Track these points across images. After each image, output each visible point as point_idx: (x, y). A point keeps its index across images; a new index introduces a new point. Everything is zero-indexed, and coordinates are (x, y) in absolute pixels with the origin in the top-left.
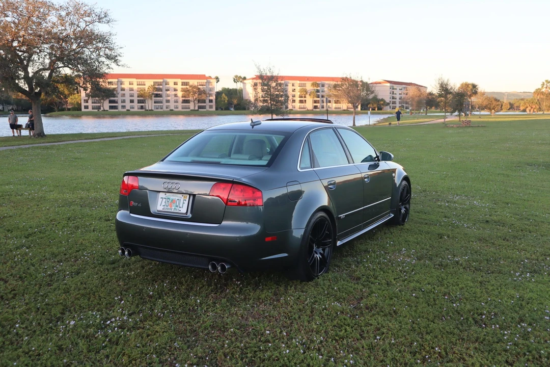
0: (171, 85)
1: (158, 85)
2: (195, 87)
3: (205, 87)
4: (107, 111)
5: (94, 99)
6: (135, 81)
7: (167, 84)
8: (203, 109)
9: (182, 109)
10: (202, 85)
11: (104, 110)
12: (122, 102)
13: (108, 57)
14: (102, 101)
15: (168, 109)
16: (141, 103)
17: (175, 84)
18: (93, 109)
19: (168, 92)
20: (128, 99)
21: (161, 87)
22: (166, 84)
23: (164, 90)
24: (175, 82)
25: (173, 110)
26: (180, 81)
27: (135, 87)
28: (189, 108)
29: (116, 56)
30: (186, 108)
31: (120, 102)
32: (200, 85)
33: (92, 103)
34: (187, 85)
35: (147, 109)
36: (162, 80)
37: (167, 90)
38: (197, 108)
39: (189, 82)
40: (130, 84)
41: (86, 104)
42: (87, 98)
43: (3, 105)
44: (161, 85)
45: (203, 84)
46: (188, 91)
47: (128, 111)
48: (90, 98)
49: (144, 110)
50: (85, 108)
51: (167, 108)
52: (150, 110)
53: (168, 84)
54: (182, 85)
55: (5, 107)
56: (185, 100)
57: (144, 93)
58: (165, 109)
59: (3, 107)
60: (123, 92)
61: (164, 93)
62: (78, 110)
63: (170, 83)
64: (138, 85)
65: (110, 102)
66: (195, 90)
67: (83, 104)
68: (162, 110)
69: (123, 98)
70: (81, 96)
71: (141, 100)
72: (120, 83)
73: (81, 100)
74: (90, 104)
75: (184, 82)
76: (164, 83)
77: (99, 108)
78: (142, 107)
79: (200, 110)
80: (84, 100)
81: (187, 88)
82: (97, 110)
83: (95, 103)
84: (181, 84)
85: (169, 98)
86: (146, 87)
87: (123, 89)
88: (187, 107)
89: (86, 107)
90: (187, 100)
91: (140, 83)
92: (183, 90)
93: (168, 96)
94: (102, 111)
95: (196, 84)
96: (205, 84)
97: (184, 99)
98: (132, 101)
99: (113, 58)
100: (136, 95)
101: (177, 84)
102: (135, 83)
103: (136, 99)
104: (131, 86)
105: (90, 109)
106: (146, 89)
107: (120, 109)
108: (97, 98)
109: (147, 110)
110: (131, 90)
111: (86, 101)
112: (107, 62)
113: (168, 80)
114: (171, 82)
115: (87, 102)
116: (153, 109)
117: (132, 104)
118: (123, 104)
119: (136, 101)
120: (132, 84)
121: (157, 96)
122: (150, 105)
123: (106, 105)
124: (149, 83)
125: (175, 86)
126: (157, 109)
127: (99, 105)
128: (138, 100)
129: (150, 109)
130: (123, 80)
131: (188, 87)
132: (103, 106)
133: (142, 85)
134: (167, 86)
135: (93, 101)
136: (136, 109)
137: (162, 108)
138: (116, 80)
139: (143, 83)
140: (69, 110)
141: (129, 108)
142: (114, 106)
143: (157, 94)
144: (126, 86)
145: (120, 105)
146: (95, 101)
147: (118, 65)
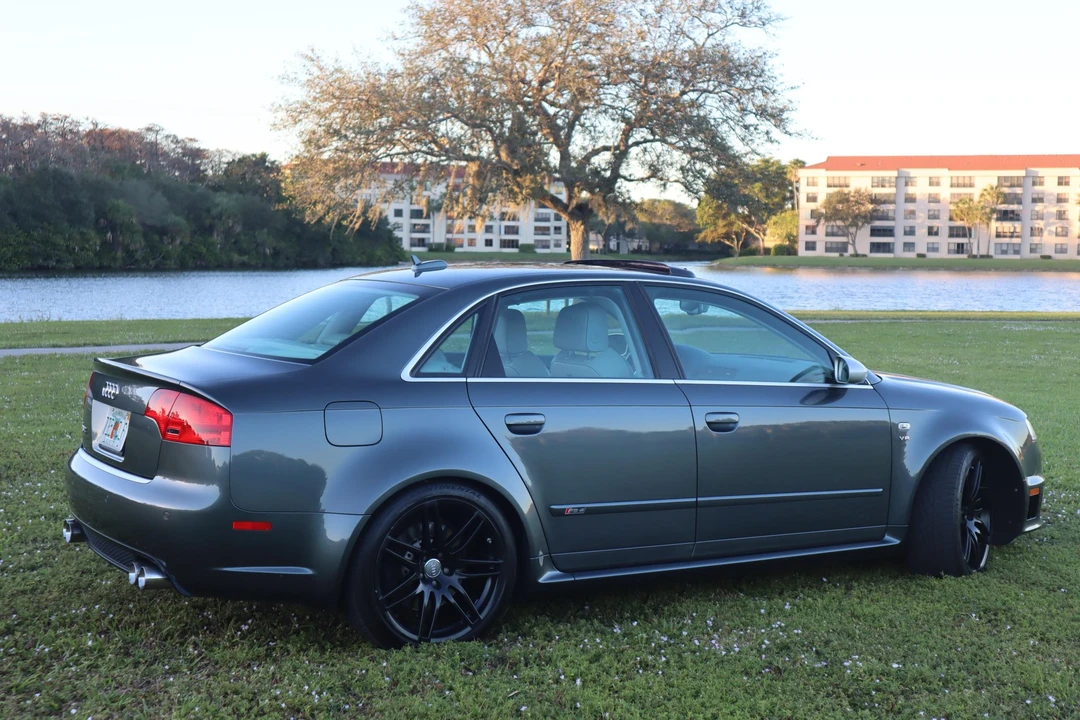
0: (1050, 187)
1: (1012, 186)
4: (865, 256)
5: (832, 223)
6: (945, 175)
7: (1037, 181)
9: (1078, 254)
11: (857, 255)
12: (906, 233)
13: (762, 112)
14: (852, 230)
15: (1037, 255)
16: (958, 236)
17: (1060, 184)
18: (828, 250)
19: (1039, 207)
20: (921, 223)
21: (1019, 190)
22: (1034, 184)
23: (1027, 200)
24: (1060, 178)
25: (1049, 257)
26: (1075, 175)
27: (945, 192)
29: (782, 111)
31: (899, 232)
33: (827, 235)
35: (975, 252)
36: (1022, 173)
37: (1036, 200)
40: (931, 184)
41: (811, 238)
42: (812, 222)
43: (618, 239)
44: (1019, 186)
47: (921, 259)
48: (822, 221)
49: (965, 256)
50: (807, 248)
51: (1032, 250)
52: (982, 256)
53: (1041, 184)
55: (621, 242)
57: (970, 208)
58: (1026, 253)
59: (618, 244)
60: (911, 206)
61: (1025, 209)
62: (789, 254)
63: (1047, 181)
64: (952, 186)
65: (875, 232)
67: (803, 238)
68: (1017, 257)
69: (910, 223)
70: (798, 215)
71: (958, 228)
72: (903, 181)
73: (797, 227)
74: (820, 239)
76: (1030, 181)
77: (843, 248)
78: (960, 248)
80: (807, 227)
82: (836, 255)
83: (833, 234)
84: (1078, 182)
85: (1040, 224)
86: (976, 192)
87: (910, 199)
89: (811, 246)
91: (961, 181)
93: (1040, 217)
94: (852, 256)
98: (932, 232)
99: (776, 116)
100: (945, 216)
101: (1067, 184)
102: (945, 182)
103: (943, 224)
104: (934, 190)
105: (820, 251)
106: (976, 198)
107: (899, 252)
108: (839, 223)
109: (975, 257)
110: (934, 199)
111: (812, 230)
112: (766, 125)
113: (1041, 172)
114: (1049, 175)
115: (814, 232)
116: (992, 253)
117: (933, 239)
118: (909, 239)
119: (945, 232)
120: (938, 184)
121: (1005, 216)
122: (983, 242)
123: (863, 241)
124: (985, 181)
125: (1062, 189)
126: (1004, 252)
127: (843, 239)
128: (951, 228)
129: (983, 252)
130: (913, 172)
132: (854, 244)
133: (964, 186)
134: (1038, 188)
135: (829, 230)
136: (943, 254)
137: (1017, 252)
138: (894, 174)
139: (967, 181)
140: (767, 251)
141: (923, 250)
142: (884, 244)
143: (1005, 213)
144: (920, 188)
145: (899, 240)
146: (835, 230)
147: (786, 133)
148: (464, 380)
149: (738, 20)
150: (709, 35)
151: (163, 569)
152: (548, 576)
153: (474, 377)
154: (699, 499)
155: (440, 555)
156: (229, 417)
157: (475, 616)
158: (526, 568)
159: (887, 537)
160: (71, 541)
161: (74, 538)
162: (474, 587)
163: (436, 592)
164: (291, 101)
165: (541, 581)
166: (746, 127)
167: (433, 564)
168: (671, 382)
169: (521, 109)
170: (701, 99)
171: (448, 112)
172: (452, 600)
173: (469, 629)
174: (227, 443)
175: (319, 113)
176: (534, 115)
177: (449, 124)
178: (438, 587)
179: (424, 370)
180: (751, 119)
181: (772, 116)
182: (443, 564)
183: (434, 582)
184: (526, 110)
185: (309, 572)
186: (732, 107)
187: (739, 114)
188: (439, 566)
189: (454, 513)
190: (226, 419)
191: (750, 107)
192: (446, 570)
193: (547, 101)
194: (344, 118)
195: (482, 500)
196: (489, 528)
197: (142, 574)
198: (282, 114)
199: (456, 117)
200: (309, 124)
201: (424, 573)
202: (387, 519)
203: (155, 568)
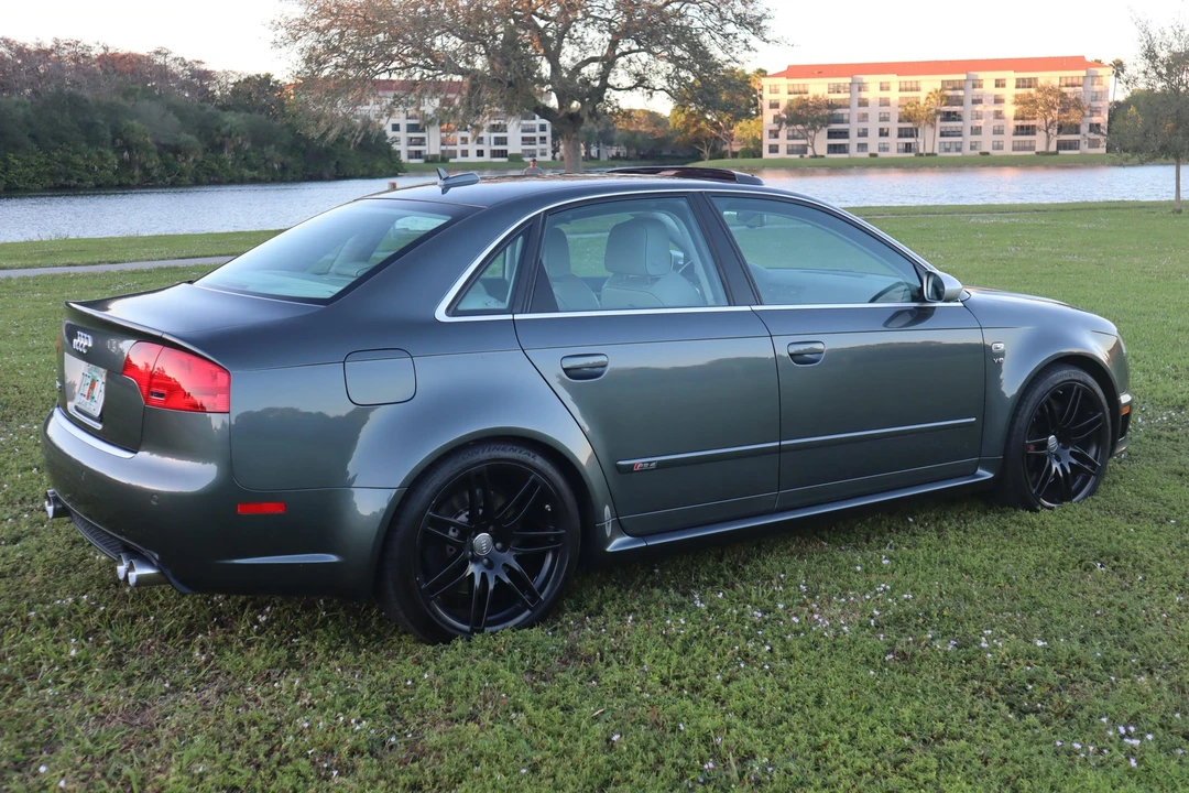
0: (989, 88)
1: (954, 89)
2: (1051, 91)
3: (1080, 89)
4: (822, 156)
5: (793, 127)
6: (894, 80)
7: (977, 84)
8: (1070, 149)
9: (1013, 150)
10: (1073, 85)
11: (815, 156)
12: (859, 135)
13: (741, 21)
14: (811, 133)
15: (977, 152)
16: (906, 136)
17: (997, 86)
18: (789, 152)
19: (979, 108)
20: (873, 126)
21: (961, 93)
22: (974, 86)
23: (968, 101)
24: (997, 80)
25: (987, 154)
26: (1011, 77)
27: (894, 96)
28: (1032, 148)
29: (760, 19)
30: (1024, 149)
31: (853, 133)
32: (1067, 86)
33: (789, 138)
34: (1030, 87)
35: (921, 151)
36: (963, 77)
37: (976, 102)
38: (1053, 148)
39: (1035, 79)
40: (882, 89)
41: (774, 141)
42: (775, 127)
43: (598, 147)
44: (961, 89)
45: (1075, 81)
46: (1033, 101)
47: (873, 158)
48: (784, 126)
49: (912, 155)
50: (771, 151)
51: (972, 148)
52: (928, 155)
53: (981, 86)
54: (1018, 87)
55: (602, 150)
56: (1022, 127)
57: (916, 110)
58: (967, 151)
59: (598, 151)
60: (863, 110)
61: (966, 110)
62: (754, 157)
63: (985, 84)
64: (900, 90)
65: (831, 134)
66: (1051, 98)
67: (767, 141)
68: (959, 154)
69: (863, 125)
70: (762, 121)
71: (906, 129)
72: (856, 87)
73: (761, 132)
74: (783, 141)
75: (1024, 80)
76: (970, 85)
77: (803, 150)
78: (908, 148)
79: (1060, 152)
80: (771, 132)
81: (1030, 95)
82: (797, 156)
83: (794, 138)
84: (1014, 83)
85: (980, 123)
86: (922, 96)
87: (863, 103)
88: (1027, 145)
89: (774, 149)
90: (1028, 127)
91: (908, 86)
92: (1019, 101)
93: (978, 116)
94: (811, 157)
95: (1056, 82)
96: (1081, 80)
97: (1019, 123)
98: (883, 133)
99: (754, 24)
100: (894, 117)
101: (1004, 86)
102: (895, 87)
103: (893, 126)
104: (884, 94)
105: (782, 153)
106: (922, 101)
107: (854, 153)
108: (800, 127)
109: (921, 155)
110: (885, 103)
111: (775, 134)
112: (744, 34)
113: (981, 75)
114: (988, 78)
115: (776, 136)
116: (936, 151)
117: (884, 140)
118: (862, 140)
119: (894, 133)
120: (888, 89)
121: (949, 116)
122: (929, 141)
123: (821, 143)
124: (930, 84)
125: (999, 91)
126: (947, 150)
127: (804, 142)
128: (900, 129)
129: (929, 150)
130: (866, 78)
131: (1032, 91)
132: (812, 146)
133: (912, 90)
134: (977, 90)
135: (791, 134)
136: (893, 153)
137: (959, 150)
138: (849, 80)
139: (914, 86)
140: (735, 155)
141: (875, 151)
142: (840, 145)
143: (949, 113)
144: (872, 93)
145: (853, 141)
146: (796, 133)
147: (765, 40)
148: (510, 317)
151: (155, 563)
152: (618, 543)
153: (521, 313)
154: (782, 443)
156: (225, 376)
157: (534, 597)
158: (591, 535)
159: (980, 471)
161: (57, 514)
163: (488, 573)
164: (290, 19)
165: (608, 549)
166: (726, 36)
167: (482, 539)
168: (747, 308)
169: (512, 21)
170: (683, 10)
171: (443, 27)
172: (507, 580)
173: (528, 612)
174: (225, 410)
175: (317, 29)
176: (525, 28)
177: (445, 39)
178: (490, 566)
179: (462, 307)
180: (730, 28)
181: (751, 24)
182: (495, 540)
183: (485, 561)
184: (516, 22)
185: (333, 558)
186: (712, 17)
187: (719, 24)
189: (506, 477)
191: (730, 16)
192: (498, 545)
193: (536, 15)
194: (342, 34)
195: (539, 461)
196: (548, 494)
197: (131, 568)
198: (282, 32)
199: (450, 30)
200: (309, 40)
201: (472, 550)
202: (426, 491)
203: (147, 562)
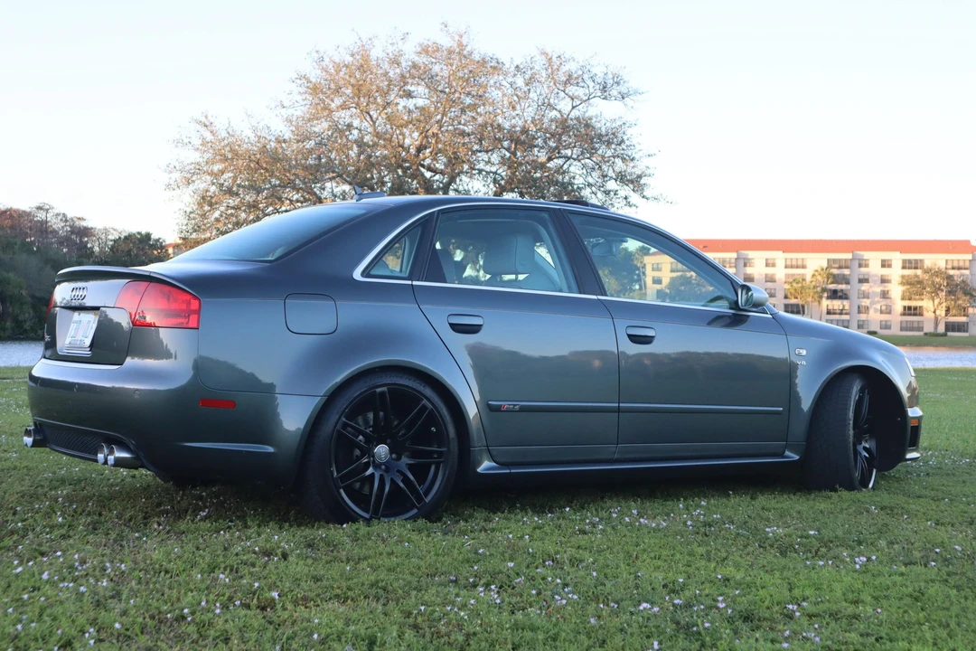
0: (874, 269)
1: (840, 268)
2: (938, 273)
3: (967, 272)
6: (780, 257)
7: (863, 264)
8: (959, 331)
9: (901, 330)
10: (959, 268)
13: (621, 178)
17: (883, 266)
19: (865, 287)
21: (846, 272)
22: (860, 266)
23: (854, 280)
24: (883, 261)
25: (875, 332)
26: (897, 258)
27: (780, 273)
28: (920, 329)
29: (640, 177)
30: (912, 329)
32: (953, 268)
34: (916, 268)
36: (849, 256)
37: (861, 281)
38: (941, 329)
39: (922, 261)
40: (767, 265)
44: (847, 268)
45: (961, 264)
46: (920, 282)
51: (860, 327)
53: (867, 266)
54: (904, 268)
56: (910, 308)
57: (802, 287)
58: (854, 329)
61: (853, 288)
63: (871, 263)
64: (786, 267)
66: (938, 280)
71: (792, 305)
72: (741, 263)
75: (910, 261)
76: (856, 264)
79: (949, 334)
81: (917, 276)
84: (900, 264)
85: (866, 302)
86: (808, 273)
87: (749, 278)
88: (916, 325)
90: (915, 308)
91: (794, 263)
92: (906, 281)
93: (866, 296)
95: (942, 265)
96: (967, 264)
97: (907, 303)
99: (635, 182)
100: (780, 295)
101: (890, 266)
102: (780, 263)
103: (779, 302)
104: (770, 271)
106: (809, 278)
110: (770, 279)
112: (625, 191)
113: (866, 255)
114: (874, 258)
120: (774, 265)
121: (834, 295)
124: (816, 263)
125: (885, 271)
128: (787, 305)
130: (751, 254)
131: (919, 272)
133: (797, 267)
134: (863, 270)
138: (734, 255)
139: (800, 263)
143: (835, 292)
144: (757, 269)
147: (643, 197)
148: (409, 282)
149: (599, 94)
150: (573, 107)
151: (132, 447)
152: (485, 465)
153: (418, 280)
154: (621, 405)
155: (389, 441)
156: (197, 302)
157: (420, 499)
158: (466, 458)
159: (787, 453)
160: (32, 446)
162: (420, 471)
163: (385, 474)
164: (185, 163)
165: (479, 470)
166: (607, 193)
167: (382, 450)
168: (594, 297)
169: (400, 172)
170: (565, 167)
171: (333, 172)
172: (402, 485)
173: (415, 511)
174: (195, 326)
175: (212, 174)
176: (413, 177)
177: (334, 184)
178: (387, 470)
179: (373, 272)
180: (611, 185)
181: (632, 182)
182: (392, 451)
183: (383, 467)
184: (404, 172)
185: (271, 449)
186: (594, 174)
187: (600, 180)
188: (387, 451)
189: (401, 402)
190: (195, 305)
191: (611, 173)
192: (394, 456)
193: (423, 166)
194: (235, 178)
195: (428, 392)
196: (433, 418)
197: (111, 452)
198: (177, 175)
199: (340, 176)
200: (202, 183)
201: (373, 456)
202: (343, 403)
203: (123, 446)
